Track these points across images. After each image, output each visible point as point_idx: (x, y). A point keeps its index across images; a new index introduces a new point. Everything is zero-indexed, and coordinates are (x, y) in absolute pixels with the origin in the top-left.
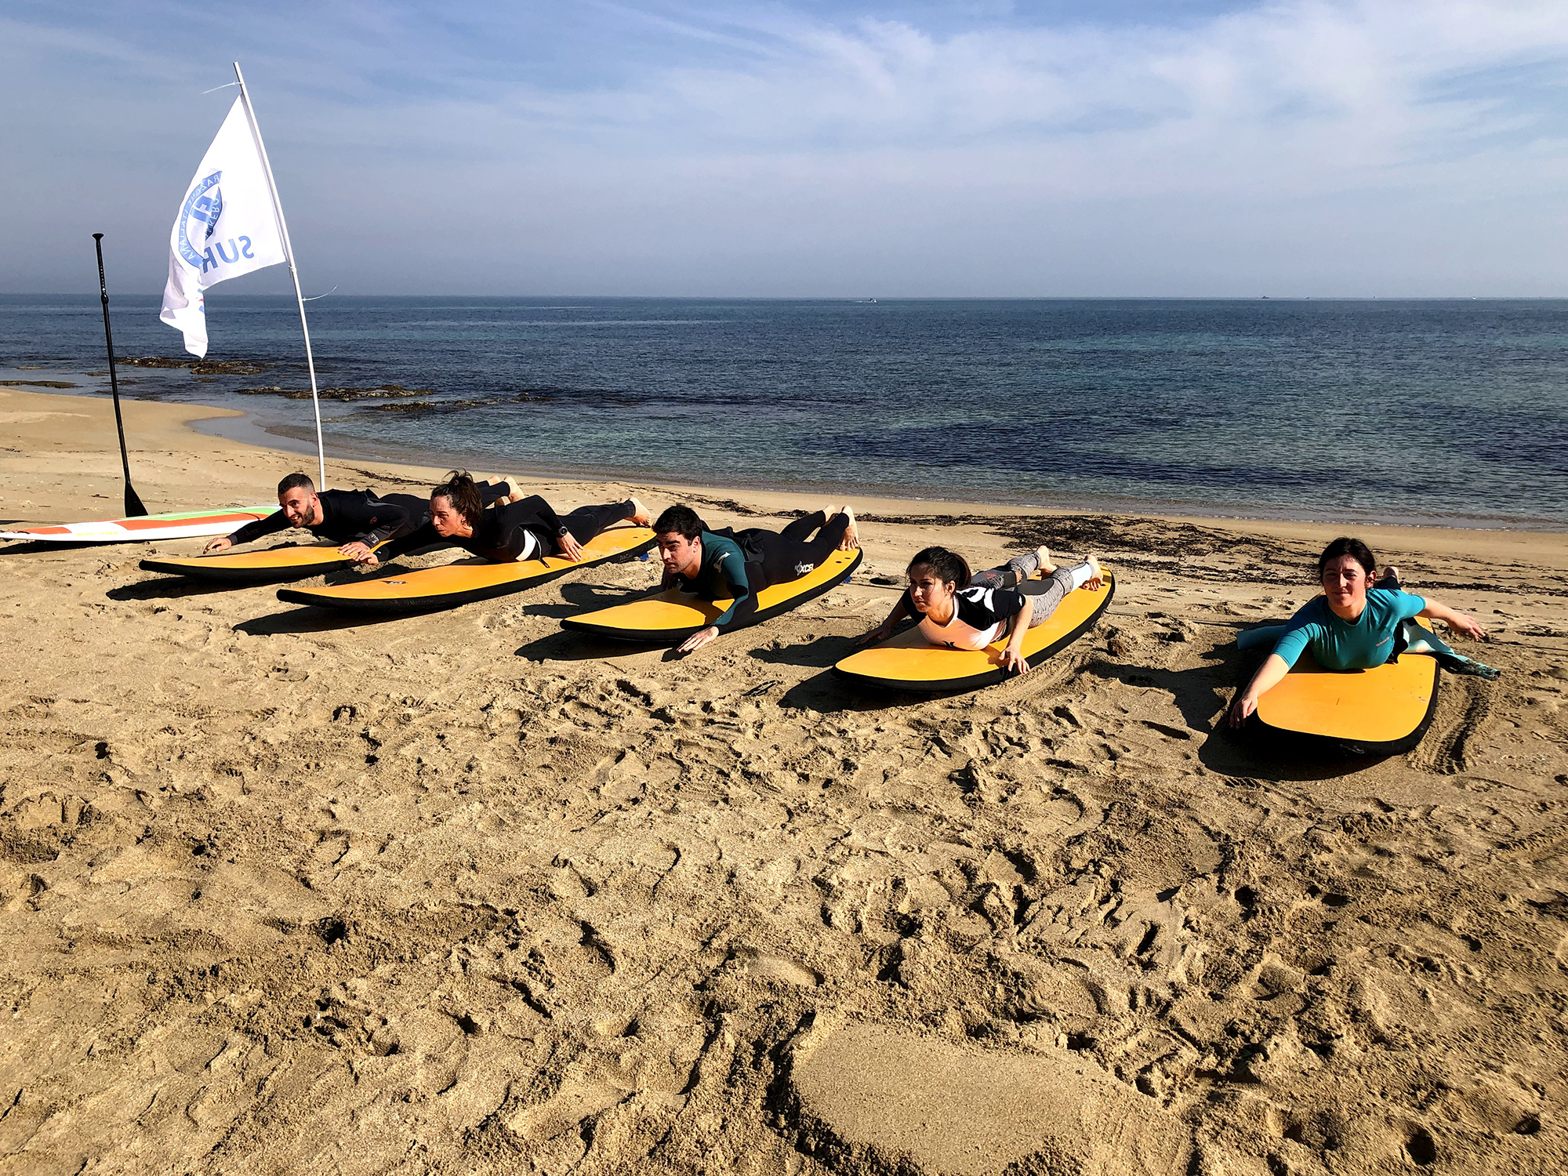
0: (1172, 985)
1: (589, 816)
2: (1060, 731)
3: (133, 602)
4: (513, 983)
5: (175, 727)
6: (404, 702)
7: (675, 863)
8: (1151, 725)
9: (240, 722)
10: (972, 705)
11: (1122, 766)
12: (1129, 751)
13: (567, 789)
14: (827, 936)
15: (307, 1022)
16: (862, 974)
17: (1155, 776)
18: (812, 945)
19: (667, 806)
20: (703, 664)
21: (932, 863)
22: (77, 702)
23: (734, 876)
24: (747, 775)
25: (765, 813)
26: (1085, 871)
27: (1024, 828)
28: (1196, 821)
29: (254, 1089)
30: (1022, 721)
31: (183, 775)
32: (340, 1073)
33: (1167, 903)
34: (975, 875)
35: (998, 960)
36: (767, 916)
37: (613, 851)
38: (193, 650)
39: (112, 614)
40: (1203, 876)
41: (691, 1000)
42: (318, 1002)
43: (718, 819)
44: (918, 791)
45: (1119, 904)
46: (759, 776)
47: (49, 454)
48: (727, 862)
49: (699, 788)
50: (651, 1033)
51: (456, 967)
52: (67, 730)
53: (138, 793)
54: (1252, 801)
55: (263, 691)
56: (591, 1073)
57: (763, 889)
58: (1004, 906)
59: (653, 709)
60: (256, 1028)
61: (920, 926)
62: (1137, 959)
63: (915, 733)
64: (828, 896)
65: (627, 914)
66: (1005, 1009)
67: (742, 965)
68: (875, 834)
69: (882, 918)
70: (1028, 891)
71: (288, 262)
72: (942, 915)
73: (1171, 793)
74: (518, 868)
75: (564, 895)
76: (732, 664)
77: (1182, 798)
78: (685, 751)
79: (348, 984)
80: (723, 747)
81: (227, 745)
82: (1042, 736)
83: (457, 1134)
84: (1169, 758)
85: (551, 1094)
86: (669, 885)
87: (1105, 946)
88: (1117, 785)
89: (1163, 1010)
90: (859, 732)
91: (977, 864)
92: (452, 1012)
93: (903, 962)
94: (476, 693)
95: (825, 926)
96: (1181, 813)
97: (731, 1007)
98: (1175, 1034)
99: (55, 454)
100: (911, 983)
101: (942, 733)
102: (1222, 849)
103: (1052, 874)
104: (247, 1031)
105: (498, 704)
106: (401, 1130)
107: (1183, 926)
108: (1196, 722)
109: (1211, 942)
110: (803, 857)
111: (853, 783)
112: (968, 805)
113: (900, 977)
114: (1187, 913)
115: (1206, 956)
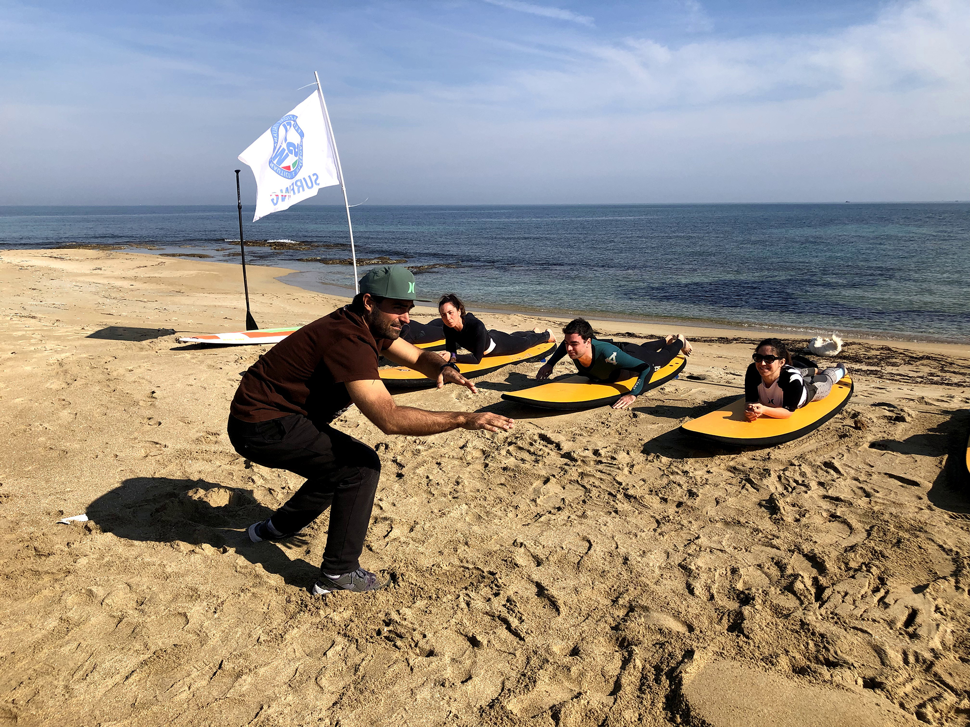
0: (933, 650)
1: (532, 516)
2: (829, 477)
4: (499, 617)
6: (415, 442)
7: (589, 549)
8: (891, 476)
10: (769, 458)
11: (875, 502)
12: (878, 492)
13: (516, 499)
14: (691, 600)
15: (379, 633)
16: (718, 628)
17: (899, 509)
18: (683, 607)
19: (580, 513)
20: (591, 426)
21: (756, 559)
23: (628, 560)
24: (628, 497)
25: (642, 521)
26: (859, 569)
27: (814, 539)
28: (933, 541)
29: (353, 670)
30: (803, 470)
32: (402, 665)
33: (921, 595)
34: (785, 568)
35: (808, 625)
36: (653, 587)
37: (550, 539)
40: (944, 578)
41: (610, 636)
42: (384, 621)
43: (612, 523)
44: (740, 512)
45: (887, 593)
46: (635, 498)
48: (622, 550)
49: (598, 503)
50: (588, 655)
51: (463, 605)
56: (553, 677)
57: (647, 569)
58: (807, 589)
59: (563, 453)
60: (350, 634)
61: (753, 599)
62: (905, 631)
63: (733, 475)
64: (689, 576)
65: (563, 579)
66: (816, 658)
67: (639, 616)
68: (716, 538)
69: (727, 592)
70: (823, 581)
72: (766, 593)
73: (913, 522)
74: (493, 546)
75: (523, 565)
76: (608, 427)
77: (921, 525)
78: (586, 480)
79: (401, 611)
82: (818, 480)
83: (475, 709)
84: (907, 498)
85: (531, 689)
86: (586, 562)
87: (881, 621)
88: (873, 514)
89: (928, 667)
90: (696, 473)
91: (786, 561)
92: (464, 633)
93: (745, 622)
94: (456, 438)
95: (690, 595)
96: (922, 535)
97: (636, 642)
98: (938, 683)
100: (751, 635)
101: (752, 476)
102: (954, 561)
103: (837, 571)
104: (345, 635)
105: (470, 445)
106: (442, 704)
107: (935, 611)
108: (923, 475)
109: (956, 623)
110: (670, 550)
111: (696, 505)
112: (775, 523)
113: (743, 631)
114: (936, 602)
115: (954, 632)
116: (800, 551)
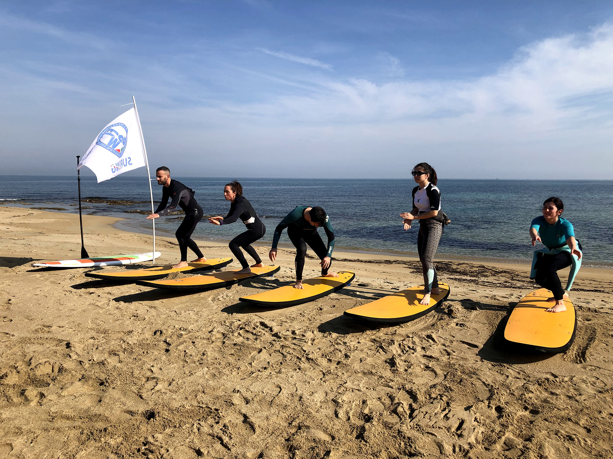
0: (469, 444)
1: (248, 373)
2: (429, 344)
3: (83, 290)
4: (217, 437)
5: (95, 337)
6: (181, 329)
7: (280, 392)
8: (464, 342)
9: (120, 335)
10: (395, 333)
11: (452, 358)
12: (455, 352)
13: (240, 363)
14: (336, 421)
15: (139, 450)
16: (350, 437)
17: (465, 362)
18: (331, 425)
19: (277, 371)
20: (293, 316)
21: (378, 394)
22: (60, 327)
23: (302, 398)
24: (308, 359)
25: (314, 374)
26: (436, 398)
27: (414, 381)
28: (480, 380)
30: (414, 340)
31: (97, 355)
33: (468, 411)
34: (394, 399)
35: (402, 432)
36: (314, 413)
37: (256, 387)
38: (104, 308)
39: (74, 294)
40: (482, 401)
41: (284, 445)
42: (143, 443)
43: (296, 376)
44: (373, 366)
45: (449, 411)
46: (312, 360)
47: (54, 235)
48: (299, 392)
49: (289, 364)
50: (268, 457)
51: (196, 430)
52: (56, 337)
53: (80, 362)
54: (502, 372)
55: (128, 324)
57: (313, 403)
58: (405, 411)
59: (273, 333)
60: (120, 452)
61: (372, 419)
62: (456, 433)
63: (373, 344)
64: (337, 406)
65: (261, 412)
66: (404, 452)
67: (304, 432)
68: (356, 383)
69: (358, 415)
70: (415, 406)
71: (146, 166)
72: (381, 415)
73: (471, 369)
74: (220, 393)
75: (237, 403)
76: (304, 316)
77: (475, 371)
78: (285, 350)
79: (155, 436)
80: (299, 348)
81: (114, 344)
82: (421, 346)
84: (470, 355)
86: (277, 400)
87: (443, 428)
88: (450, 365)
89: (466, 453)
90: (351, 343)
91: (395, 395)
92: (193, 448)
93: (365, 432)
94: (207, 326)
95: (335, 418)
96: (474, 376)
97: (299, 448)
99: (57, 235)
100: (368, 440)
101: (383, 344)
102: (490, 391)
103: (424, 399)
104: (116, 453)
105: (215, 330)
107: (474, 421)
108: (481, 341)
109: (485, 427)
110: (328, 391)
111: (348, 363)
112: (393, 372)
113: (364, 438)
114: (476, 416)
115: (483, 433)
116: (404, 388)
